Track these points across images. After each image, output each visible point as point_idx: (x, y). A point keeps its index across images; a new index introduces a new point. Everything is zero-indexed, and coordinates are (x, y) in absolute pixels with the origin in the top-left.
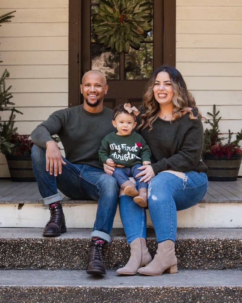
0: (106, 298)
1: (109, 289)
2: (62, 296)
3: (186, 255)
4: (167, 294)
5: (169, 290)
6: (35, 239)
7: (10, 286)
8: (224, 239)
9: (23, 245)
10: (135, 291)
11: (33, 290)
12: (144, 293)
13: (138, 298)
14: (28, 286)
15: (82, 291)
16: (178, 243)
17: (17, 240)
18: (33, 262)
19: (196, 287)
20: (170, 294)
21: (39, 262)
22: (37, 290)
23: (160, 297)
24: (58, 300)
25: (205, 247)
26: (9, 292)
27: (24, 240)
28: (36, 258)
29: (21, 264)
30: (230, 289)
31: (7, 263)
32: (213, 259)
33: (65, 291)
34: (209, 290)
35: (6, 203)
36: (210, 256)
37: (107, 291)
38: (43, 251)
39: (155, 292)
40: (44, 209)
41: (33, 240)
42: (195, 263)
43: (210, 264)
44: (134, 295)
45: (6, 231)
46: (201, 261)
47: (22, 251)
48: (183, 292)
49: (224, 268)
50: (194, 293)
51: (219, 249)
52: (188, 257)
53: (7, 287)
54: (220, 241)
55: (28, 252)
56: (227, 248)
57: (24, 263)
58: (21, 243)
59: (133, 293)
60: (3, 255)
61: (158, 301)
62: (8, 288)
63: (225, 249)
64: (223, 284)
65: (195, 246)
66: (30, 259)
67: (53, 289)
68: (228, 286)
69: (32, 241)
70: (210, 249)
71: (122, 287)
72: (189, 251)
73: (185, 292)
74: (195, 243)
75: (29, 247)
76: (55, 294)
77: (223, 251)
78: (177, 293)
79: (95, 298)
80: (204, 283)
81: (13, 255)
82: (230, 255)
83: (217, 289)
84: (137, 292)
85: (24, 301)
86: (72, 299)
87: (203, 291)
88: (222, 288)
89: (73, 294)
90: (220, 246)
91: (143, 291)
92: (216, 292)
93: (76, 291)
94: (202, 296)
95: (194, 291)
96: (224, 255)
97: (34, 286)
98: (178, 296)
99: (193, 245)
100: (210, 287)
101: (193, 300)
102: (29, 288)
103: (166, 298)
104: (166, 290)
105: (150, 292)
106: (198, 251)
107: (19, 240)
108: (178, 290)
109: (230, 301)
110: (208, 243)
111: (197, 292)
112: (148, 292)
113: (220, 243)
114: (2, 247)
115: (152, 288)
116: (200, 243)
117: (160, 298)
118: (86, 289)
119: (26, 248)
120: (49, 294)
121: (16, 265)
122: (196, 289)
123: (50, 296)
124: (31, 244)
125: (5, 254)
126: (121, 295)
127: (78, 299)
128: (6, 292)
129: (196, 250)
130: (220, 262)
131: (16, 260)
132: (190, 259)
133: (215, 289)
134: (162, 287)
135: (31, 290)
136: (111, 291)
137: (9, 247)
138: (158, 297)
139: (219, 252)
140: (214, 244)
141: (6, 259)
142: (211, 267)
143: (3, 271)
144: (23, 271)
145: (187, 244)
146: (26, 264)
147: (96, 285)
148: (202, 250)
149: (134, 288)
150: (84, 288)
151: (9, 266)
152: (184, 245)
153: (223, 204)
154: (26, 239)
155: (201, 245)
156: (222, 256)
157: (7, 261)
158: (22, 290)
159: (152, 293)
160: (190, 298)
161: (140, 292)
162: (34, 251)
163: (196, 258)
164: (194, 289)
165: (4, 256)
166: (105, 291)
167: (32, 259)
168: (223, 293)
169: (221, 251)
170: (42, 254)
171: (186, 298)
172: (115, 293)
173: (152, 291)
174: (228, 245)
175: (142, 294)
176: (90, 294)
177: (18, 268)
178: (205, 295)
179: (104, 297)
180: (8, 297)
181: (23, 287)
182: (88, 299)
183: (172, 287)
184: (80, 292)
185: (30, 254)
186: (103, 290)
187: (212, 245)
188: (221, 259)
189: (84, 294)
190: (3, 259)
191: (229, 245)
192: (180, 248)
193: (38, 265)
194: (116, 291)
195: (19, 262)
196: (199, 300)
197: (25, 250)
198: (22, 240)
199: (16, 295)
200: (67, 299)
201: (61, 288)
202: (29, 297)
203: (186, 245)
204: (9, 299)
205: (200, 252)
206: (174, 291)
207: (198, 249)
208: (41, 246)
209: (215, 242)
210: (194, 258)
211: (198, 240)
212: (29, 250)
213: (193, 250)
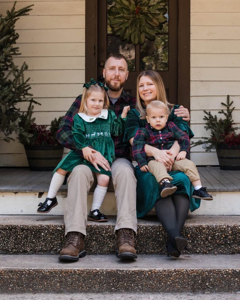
0: (122, 280)
1: (124, 272)
2: (81, 278)
3: (197, 241)
4: (178, 276)
5: (180, 272)
6: (55, 225)
7: (33, 269)
8: (232, 225)
9: (43, 231)
10: (148, 274)
11: (54, 273)
12: (157, 275)
13: (151, 280)
14: (49, 269)
15: (99, 273)
16: (189, 229)
17: (38, 227)
18: (53, 248)
19: (205, 270)
20: (181, 276)
21: (58, 247)
22: (57, 272)
23: (172, 278)
24: (77, 282)
25: (215, 232)
26: (32, 274)
27: (45, 226)
28: (56, 243)
29: (42, 249)
30: (237, 271)
31: (29, 248)
32: (223, 244)
33: (84, 273)
34: (217, 272)
35: (27, 192)
36: (220, 241)
37: (123, 274)
38: (62, 237)
39: (167, 274)
40: (63, 197)
41: (53, 226)
42: (205, 248)
43: (220, 249)
44: (148, 277)
45: (27, 218)
46: (211, 246)
47: (42, 237)
48: (193, 274)
49: (233, 253)
50: (203, 275)
51: (228, 235)
52: (199, 242)
53: (30, 269)
54: (229, 227)
55: (48, 238)
56: (236, 234)
57: (44, 248)
58: (41, 229)
59: (147, 275)
60: (25, 240)
61: (169, 282)
62: (31, 271)
63: (233, 235)
64: (230, 267)
65: (205, 232)
66: (51, 244)
67: (72, 271)
68: (234, 269)
69: (52, 228)
70: (220, 235)
71: (136, 269)
72: (199, 237)
73: (195, 274)
74: (206, 229)
75: (49, 233)
76: (74, 276)
77: (232, 237)
78: (187, 275)
79: (112, 280)
80: (213, 265)
81: (34, 240)
82: (238, 241)
83: (225, 272)
84: (151, 274)
85: (45, 283)
86: (90, 280)
87: (212, 274)
88: (229, 271)
89: (91, 276)
90: (229, 232)
91: (156, 273)
92: (224, 275)
93: (93, 273)
94: (210, 278)
95: (203, 274)
96: (233, 240)
97: (55, 268)
98: (189, 278)
99: (204, 231)
100: (218, 270)
101: (202, 281)
102: (50, 271)
103: (177, 280)
104: (177, 272)
105: (163, 274)
106: (208, 237)
107: (40, 226)
108: (188, 272)
109: (237, 283)
110: (218, 229)
111: (206, 274)
112: (161, 274)
113: (229, 229)
114: (24, 233)
115: (165, 271)
116: (210, 229)
117: (171, 280)
118: (103, 271)
119: (47, 234)
120: (69, 276)
121: (37, 250)
122: (205, 271)
123: (70, 278)
124: (51, 230)
125: (27, 239)
126: (135, 277)
127: (96, 281)
128: (29, 274)
129: (207, 236)
130: (229, 247)
131: (37, 245)
132: (201, 244)
133: (223, 272)
134: (174, 270)
135: (52, 273)
136: (126, 273)
137: (30, 233)
138: (170, 279)
139: (228, 237)
140: (223, 230)
141: (28, 245)
142: (221, 252)
143: (25, 255)
144: (43, 255)
145: (198, 230)
146: (46, 249)
147: (113, 268)
148: (213, 235)
149: (148, 270)
150: (101, 271)
151: (30, 251)
152: (195, 231)
153: (233, 192)
154: (46, 225)
155: (211, 231)
156: (231, 241)
157: (28, 246)
158: (44, 273)
159: (164, 275)
160: (200, 279)
161: (153, 274)
162: (54, 236)
163: (206, 243)
164: (203, 271)
165: (26, 242)
166: (121, 273)
167: (52, 244)
168: (231, 275)
169: (230, 237)
170: (61, 240)
171: (196, 279)
172: (130, 275)
173: (164, 273)
174: (236, 231)
175: (155, 276)
176: (106, 276)
177: (39, 253)
178: (214, 277)
179: (120, 279)
180: (31, 279)
181: (44, 270)
182: (105, 281)
183: (183, 270)
184: (97, 275)
185: (51, 240)
186: (118, 272)
187: (222, 231)
188: (230, 245)
189: (102, 276)
190: (25, 244)
191: (238, 231)
192: (191, 234)
193: (58, 250)
194: (131, 273)
195: (40, 247)
196: (208, 282)
197: (46, 235)
198: (42, 227)
199: (39, 277)
200: (85, 281)
201: (80, 271)
202: (51, 279)
203: (197, 232)
204: (32, 281)
205: (210, 238)
206: (185, 273)
207: (208, 234)
208: (61, 232)
209: (225, 229)
210: (204, 243)
211: (208, 226)
212: (49, 236)
213: (203, 236)
